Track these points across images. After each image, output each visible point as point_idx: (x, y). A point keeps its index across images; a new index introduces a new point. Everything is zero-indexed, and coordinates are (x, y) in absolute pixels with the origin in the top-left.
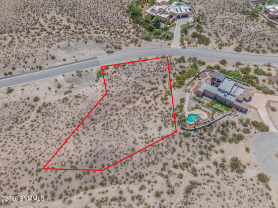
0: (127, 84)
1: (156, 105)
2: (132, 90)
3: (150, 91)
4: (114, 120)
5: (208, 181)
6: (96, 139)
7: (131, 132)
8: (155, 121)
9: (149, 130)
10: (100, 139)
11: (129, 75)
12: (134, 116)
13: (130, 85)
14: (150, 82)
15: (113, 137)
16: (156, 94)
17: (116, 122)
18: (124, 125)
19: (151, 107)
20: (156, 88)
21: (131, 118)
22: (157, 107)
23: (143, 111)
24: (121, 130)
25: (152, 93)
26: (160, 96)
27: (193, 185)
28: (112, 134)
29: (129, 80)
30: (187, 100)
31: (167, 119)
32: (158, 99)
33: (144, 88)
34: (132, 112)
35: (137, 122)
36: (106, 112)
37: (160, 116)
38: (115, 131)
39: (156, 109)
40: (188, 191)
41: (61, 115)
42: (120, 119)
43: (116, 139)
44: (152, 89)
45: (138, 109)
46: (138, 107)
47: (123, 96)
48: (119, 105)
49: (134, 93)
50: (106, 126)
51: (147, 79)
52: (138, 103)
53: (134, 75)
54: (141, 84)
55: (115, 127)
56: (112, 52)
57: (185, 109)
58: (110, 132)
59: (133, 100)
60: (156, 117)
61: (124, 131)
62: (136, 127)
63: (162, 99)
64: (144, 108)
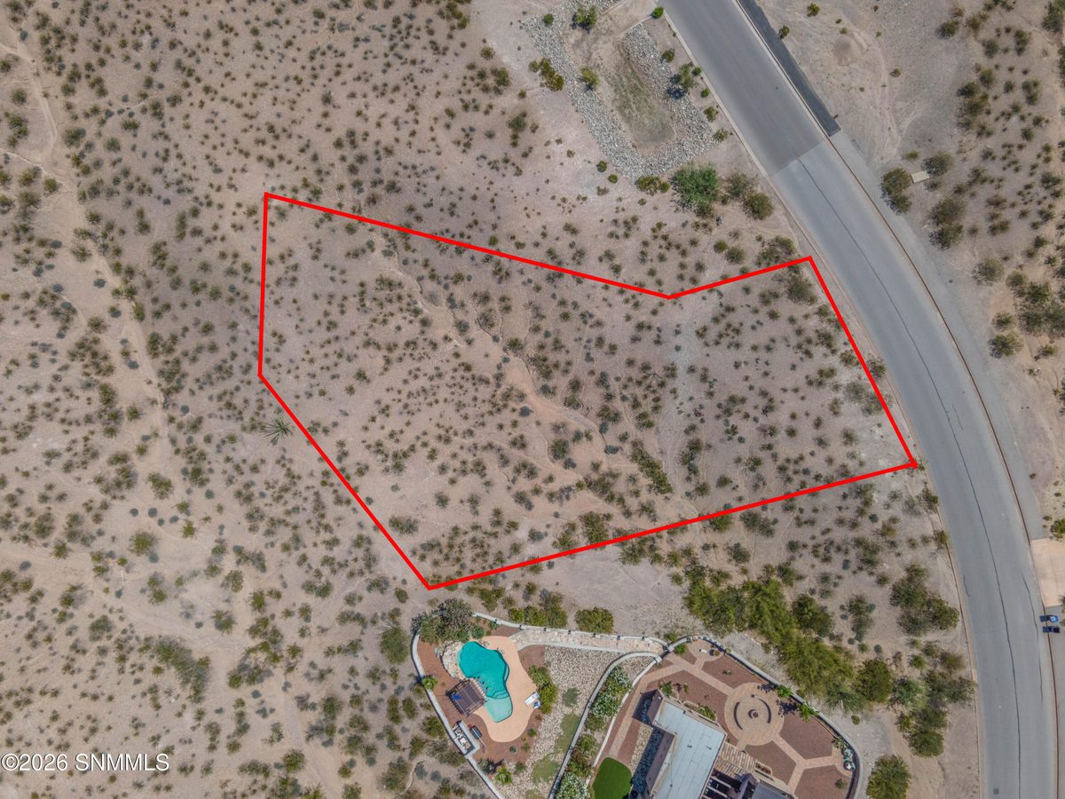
0: (649, 336)
1: (551, 496)
2: (615, 367)
3: (640, 456)
4: (425, 323)
5: (214, 730)
6: (300, 275)
7: (363, 404)
8: (442, 501)
9: (392, 479)
10: (303, 291)
11: (712, 335)
12: (460, 406)
13: (643, 352)
14: (695, 447)
15: (322, 335)
16: (620, 487)
17: (411, 330)
18: (398, 372)
19: (532, 473)
20: (661, 485)
21: (443, 393)
22: (540, 502)
23: (502, 440)
24: (372, 361)
25: (624, 465)
26: (614, 509)
27: (195, 673)
28: (341, 331)
29: (679, 340)
30: (604, 644)
31: (468, 554)
32: (590, 502)
33: (650, 425)
34: (485, 392)
35: (425, 421)
36: (459, 278)
37: (485, 518)
38: (359, 339)
39: (521, 498)
40: (170, 652)
41: (398, 96)
42: (434, 346)
43: (317, 352)
44: (650, 466)
45: (506, 417)
46: (525, 412)
47: (567, 333)
48: (518, 324)
49: (602, 381)
50: (383, 294)
51: (711, 431)
52: (549, 410)
53: (720, 360)
54: (669, 405)
55: (383, 334)
56: (900, 204)
57: (535, 635)
58: (352, 319)
59: (561, 382)
60: (474, 501)
61: (361, 376)
62: (395, 422)
63: (590, 520)
64: (520, 443)
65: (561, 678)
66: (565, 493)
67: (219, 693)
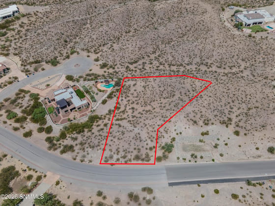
0: (143, 126)
1: (127, 105)
2: (142, 120)
3: (124, 119)
4: (165, 98)
5: (123, 63)
6: (180, 85)
7: (155, 85)
8: (135, 90)
9: (142, 85)
10: (177, 84)
11: (138, 135)
12: (148, 98)
13: (142, 124)
14: (120, 126)
15: (169, 84)
16: (121, 114)
17: (164, 96)
18: (158, 92)
19: (132, 103)
20: (118, 120)
21: (151, 96)
22: (127, 103)
23: (140, 101)
24: (162, 89)
25: (125, 116)
26: (119, 112)
27: (131, 64)
28: (168, 87)
29: (140, 129)
30: (100, 101)
31: (125, 91)
32: (122, 109)
33: (128, 122)
34: (149, 102)
35: (148, 92)
36: (170, 105)
37: (129, 95)
38: (166, 89)
39: (129, 101)
40: (136, 62)
42: (160, 98)
43: (166, 83)
44: (121, 119)
45: (143, 103)
46: (142, 106)
47: (152, 116)
48: (157, 110)
49: (140, 117)
50: (172, 94)
51: (121, 129)
52: (140, 109)
53: (132, 135)
54: (130, 125)
55: (165, 92)
56: (144, 189)
57: (108, 93)
58: (170, 89)
59: (144, 113)
60: (132, 94)
61: (160, 87)
62: (150, 89)
63: (119, 108)
64: (137, 104)
65: (100, 93)
66: (126, 106)
67: (127, 64)
